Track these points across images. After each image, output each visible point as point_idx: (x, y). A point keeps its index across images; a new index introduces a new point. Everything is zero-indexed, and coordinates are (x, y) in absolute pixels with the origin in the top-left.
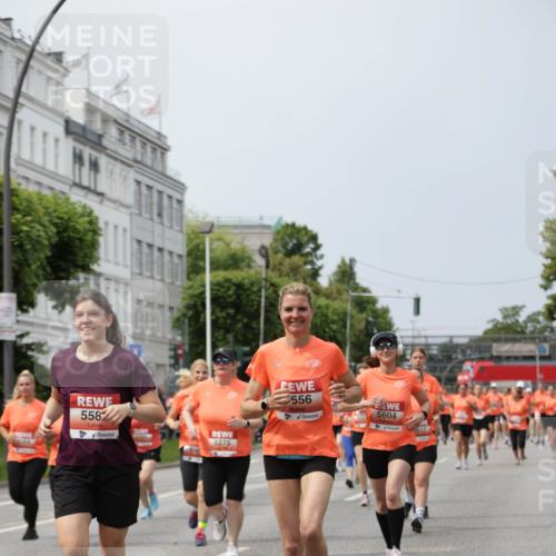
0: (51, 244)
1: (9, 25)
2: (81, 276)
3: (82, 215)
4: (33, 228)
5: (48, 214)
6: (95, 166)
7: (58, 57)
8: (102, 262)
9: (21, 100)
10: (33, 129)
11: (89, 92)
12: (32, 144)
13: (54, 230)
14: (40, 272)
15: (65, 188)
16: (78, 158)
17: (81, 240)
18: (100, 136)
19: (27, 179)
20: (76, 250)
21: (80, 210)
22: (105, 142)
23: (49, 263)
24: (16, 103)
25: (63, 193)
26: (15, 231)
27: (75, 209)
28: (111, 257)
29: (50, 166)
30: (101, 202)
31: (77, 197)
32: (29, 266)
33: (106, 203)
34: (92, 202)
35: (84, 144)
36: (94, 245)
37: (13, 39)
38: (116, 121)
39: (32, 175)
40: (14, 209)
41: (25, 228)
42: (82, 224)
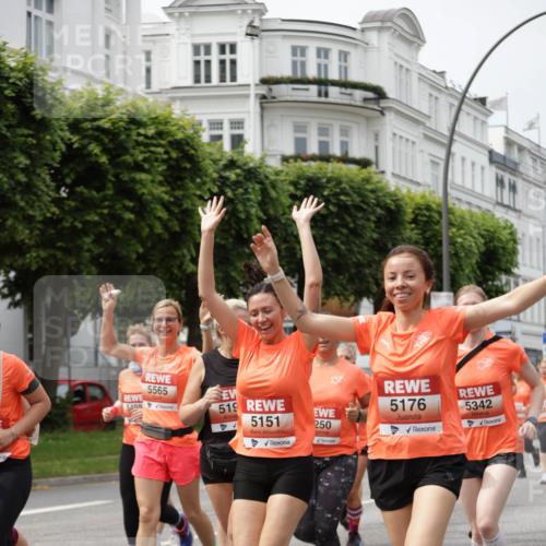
0: (480, 253)
1: (443, 77)
2: (504, 278)
3: (505, 228)
4: (465, 239)
5: (477, 227)
6: (513, 188)
7: (483, 101)
8: (520, 266)
9: (455, 137)
10: (463, 159)
11: (507, 128)
12: (463, 172)
13: (483, 241)
14: (471, 275)
15: (490, 207)
16: (500, 182)
17: (504, 248)
18: (516, 164)
19: (459, 200)
20: (500, 257)
21: (503, 224)
22: (521, 169)
23: (479, 267)
24: (451, 140)
25: (489, 211)
26: (453, 243)
27: (498, 223)
28: (528, 262)
29: (478, 189)
30: (519, 217)
31: (500, 214)
32: (463, 270)
33: (522, 217)
34: (512, 218)
35: (504, 170)
36: (514, 252)
37: (446, 88)
38: (529, 151)
39: (464, 197)
40: (451, 224)
41: (459, 240)
42: (504, 235)
